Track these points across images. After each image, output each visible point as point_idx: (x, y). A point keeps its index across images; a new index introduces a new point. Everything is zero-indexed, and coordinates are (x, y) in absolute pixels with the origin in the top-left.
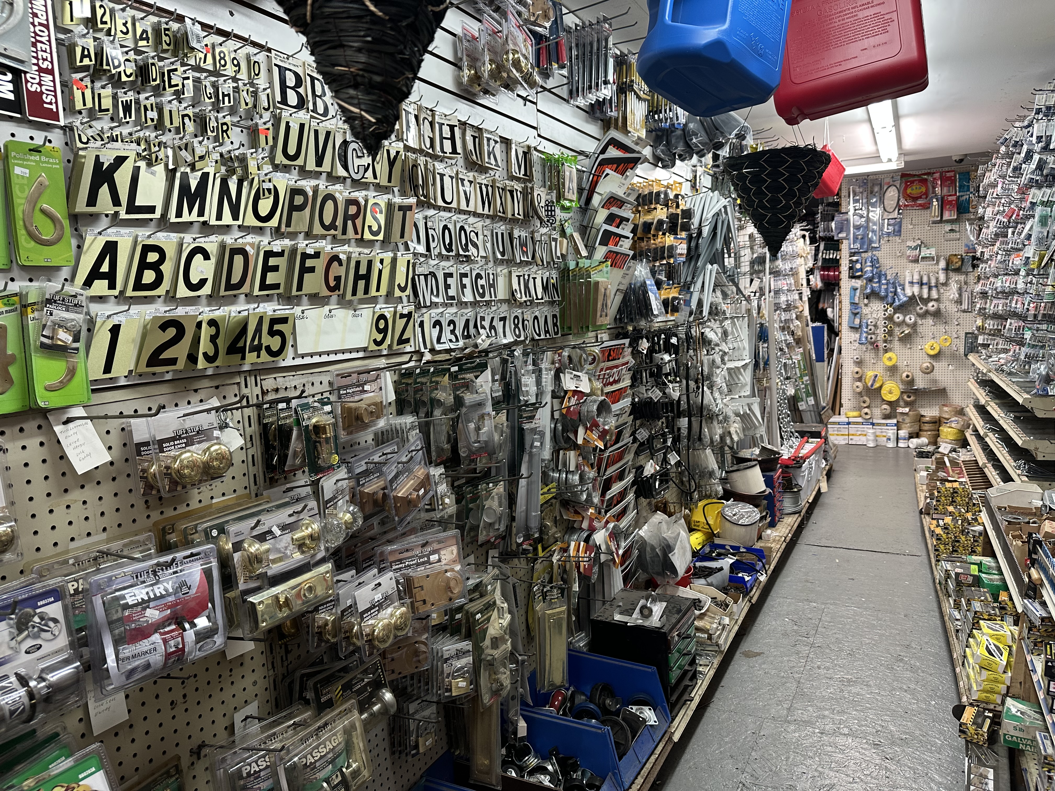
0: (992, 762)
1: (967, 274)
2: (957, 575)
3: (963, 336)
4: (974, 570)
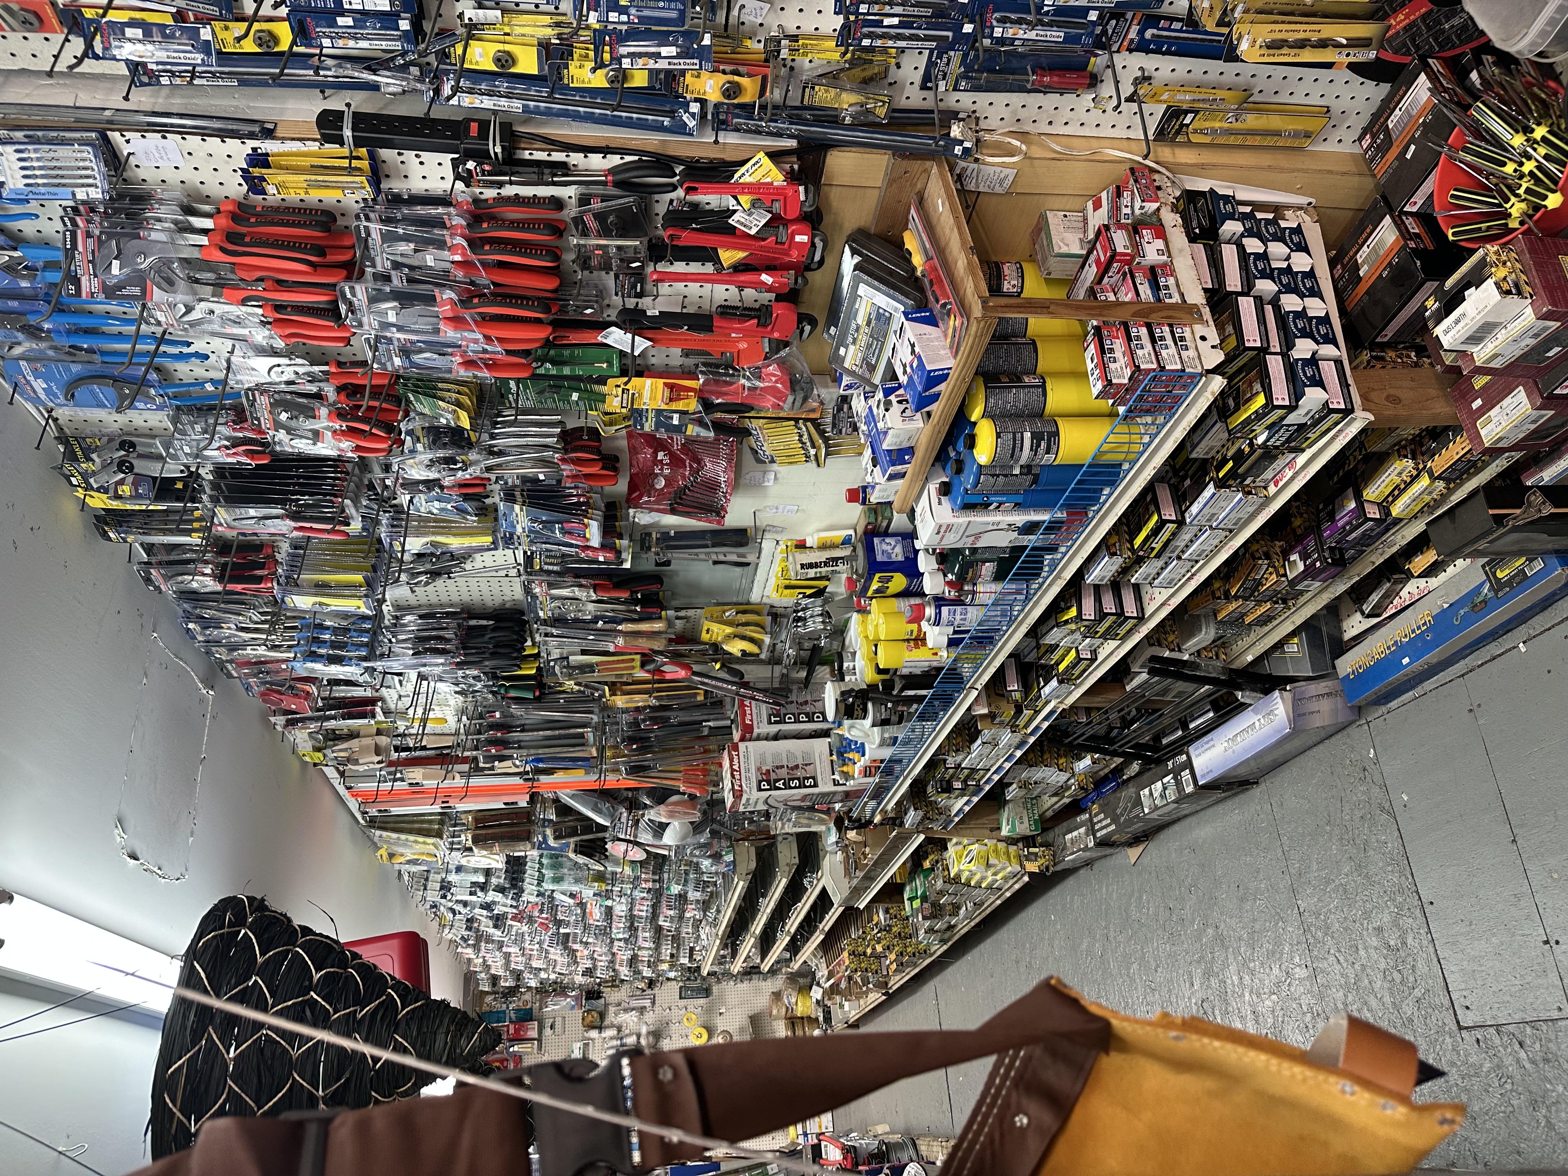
0: (1061, 839)
1: (606, 1005)
2: (924, 918)
3: (684, 1002)
4: (917, 904)
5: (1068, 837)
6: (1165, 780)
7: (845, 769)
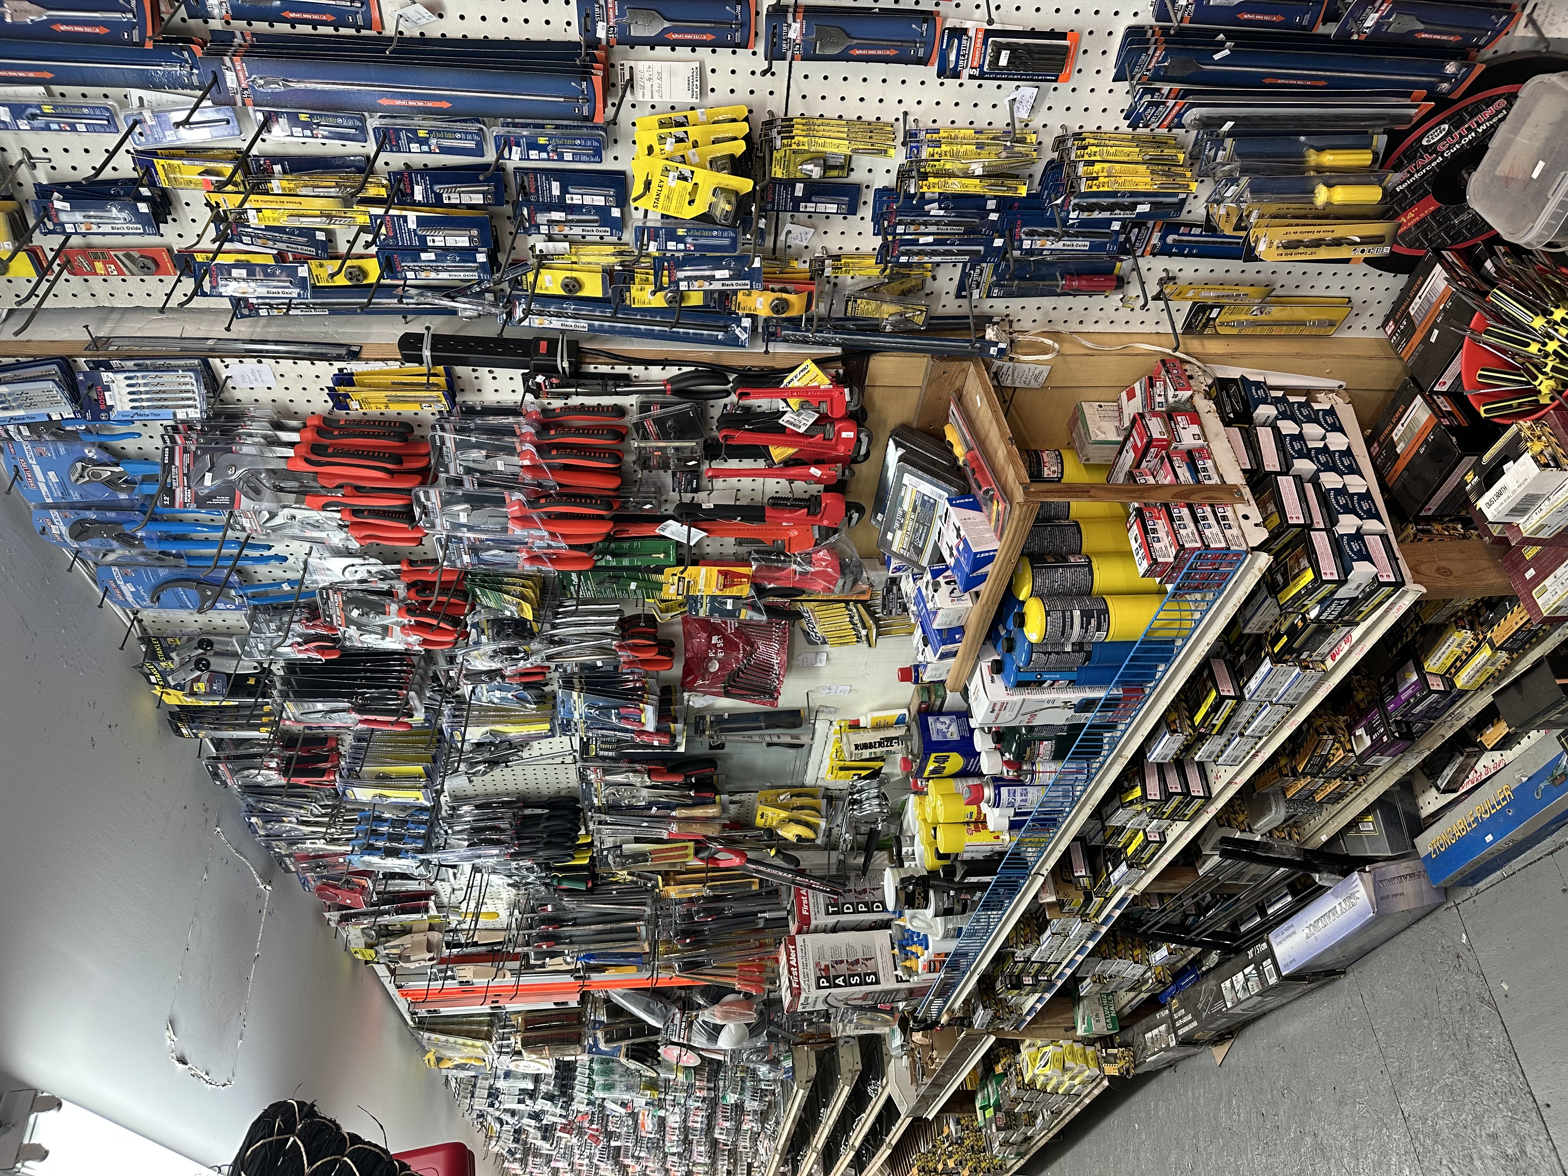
0: (1141, 1039)
4: (989, 1113)
5: (1148, 1035)
6: (1247, 971)
7: (908, 964)
